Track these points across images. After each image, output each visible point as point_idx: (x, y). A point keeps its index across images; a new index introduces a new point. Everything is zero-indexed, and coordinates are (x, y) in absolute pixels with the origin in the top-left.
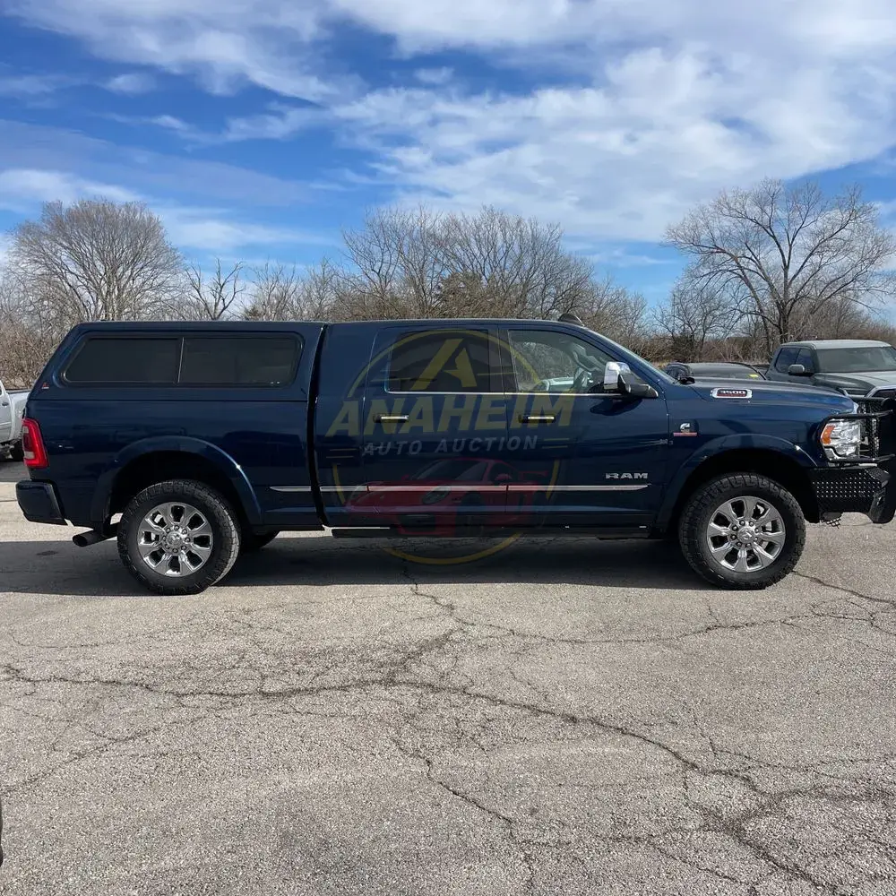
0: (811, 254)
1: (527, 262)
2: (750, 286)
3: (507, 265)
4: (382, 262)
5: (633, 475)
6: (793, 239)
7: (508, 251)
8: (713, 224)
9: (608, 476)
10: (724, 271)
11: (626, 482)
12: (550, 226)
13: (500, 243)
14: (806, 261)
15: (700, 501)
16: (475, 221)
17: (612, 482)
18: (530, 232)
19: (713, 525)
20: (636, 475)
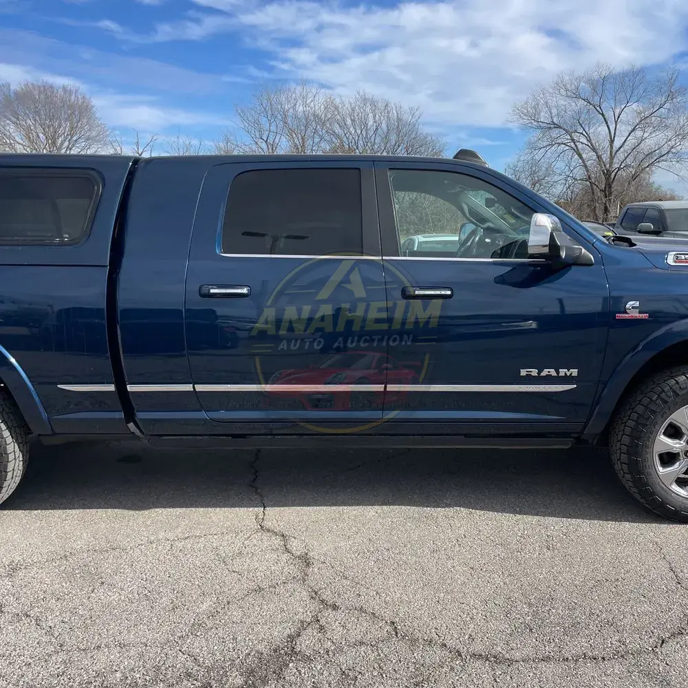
0: (634, 130)
1: (393, 138)
2: (581, 157)
3: (376, 141)
4: (270, 131)
5: (558, 372)
6: (619, 117)
7: (377, 129)
8: (552, 102)
9: (523, 372)
10: (559, 144)
11: (549, 380)
12: (411, 109)
13: (371, 122)
14: (629, 135)
15: (646, 407)
16: (351, 104)
17: (529, 380)
18: (395, 114)
19: (663, 438)
20: (562, 372)
